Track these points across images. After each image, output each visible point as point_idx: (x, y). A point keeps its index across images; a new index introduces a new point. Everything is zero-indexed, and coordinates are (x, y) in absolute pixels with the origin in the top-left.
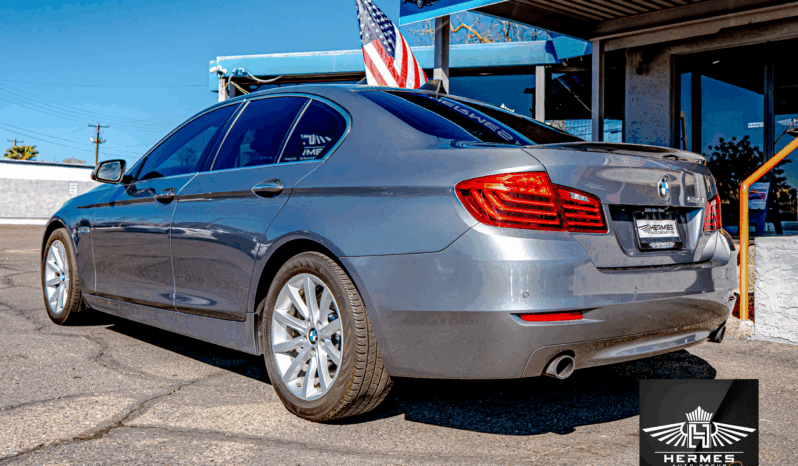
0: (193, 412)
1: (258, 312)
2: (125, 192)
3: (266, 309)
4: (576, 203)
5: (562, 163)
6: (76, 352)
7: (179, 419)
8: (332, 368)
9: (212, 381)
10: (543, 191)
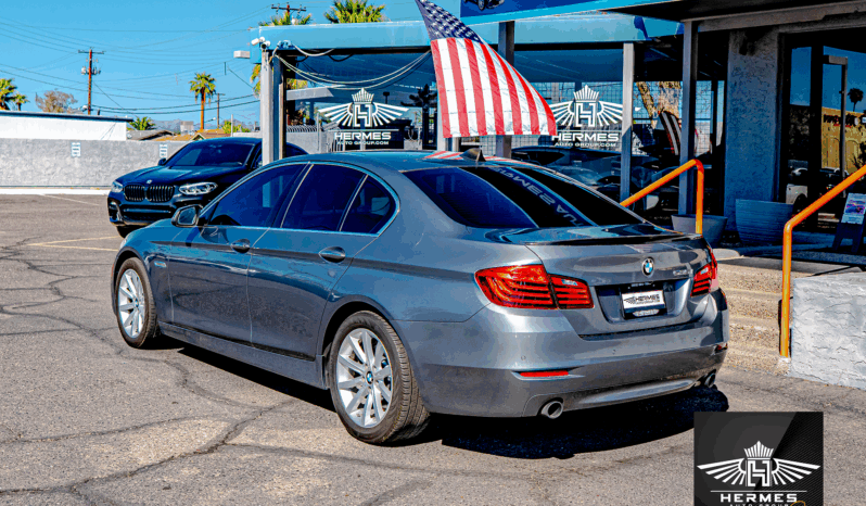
0: (276, 436)
1: (325, 355)
2: (200, 235)
3: (332, 354)
4: (569, 287)
5: (556, 257)
6: (163, 378)
7: (267, 439)
8: (384, 402)
9: (286, 409)
10: (541, 279)
